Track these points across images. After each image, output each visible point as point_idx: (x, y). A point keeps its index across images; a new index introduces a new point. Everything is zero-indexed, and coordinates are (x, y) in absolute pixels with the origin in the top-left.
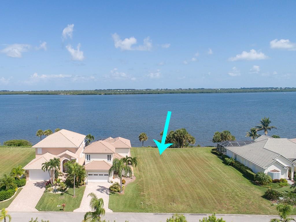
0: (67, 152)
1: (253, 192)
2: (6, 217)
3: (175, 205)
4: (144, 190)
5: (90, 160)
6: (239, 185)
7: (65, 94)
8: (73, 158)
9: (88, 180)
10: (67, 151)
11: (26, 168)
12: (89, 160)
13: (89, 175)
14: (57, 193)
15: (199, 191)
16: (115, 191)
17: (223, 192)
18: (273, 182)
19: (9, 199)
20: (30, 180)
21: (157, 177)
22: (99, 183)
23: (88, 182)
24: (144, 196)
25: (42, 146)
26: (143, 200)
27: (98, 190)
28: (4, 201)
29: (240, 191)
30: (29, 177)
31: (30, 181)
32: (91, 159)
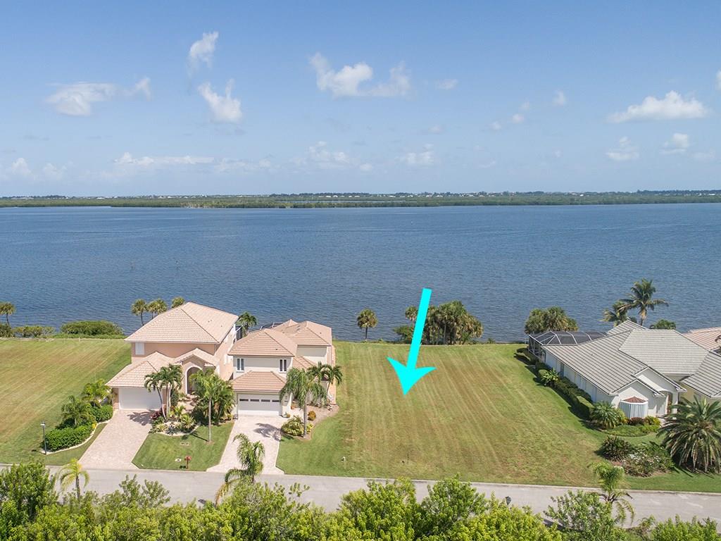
0: (198, 353)
1: (580, 443)
2: (79, 475)
3: (411, 464)
4: (354, 432)
5: (243, 369)
6: (555, 427)
7: (197, 206)
8: (209, 365)
9: (239, 411)
10: (197, 349)
11: (112, 383)
12: (241, 370)
13: (241, 400)
14: (174, 435)
15: (465, 437)
16: (292, 434)
17: (516, 440)
18: (629, 424)
19: (79, 445)
20: (120, 408)
21: (385, 407)
22: (261, 416)
23: (237, 415)
24: (350, 444)
25: (144, 339)
26: (349, 454)
27: (258, 431)
28: (71, 448)
29: (554, 440)
30: (118, 402)
31: (121, 411)
32: (245, 368)
